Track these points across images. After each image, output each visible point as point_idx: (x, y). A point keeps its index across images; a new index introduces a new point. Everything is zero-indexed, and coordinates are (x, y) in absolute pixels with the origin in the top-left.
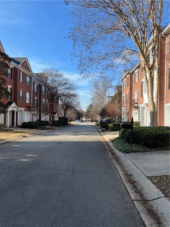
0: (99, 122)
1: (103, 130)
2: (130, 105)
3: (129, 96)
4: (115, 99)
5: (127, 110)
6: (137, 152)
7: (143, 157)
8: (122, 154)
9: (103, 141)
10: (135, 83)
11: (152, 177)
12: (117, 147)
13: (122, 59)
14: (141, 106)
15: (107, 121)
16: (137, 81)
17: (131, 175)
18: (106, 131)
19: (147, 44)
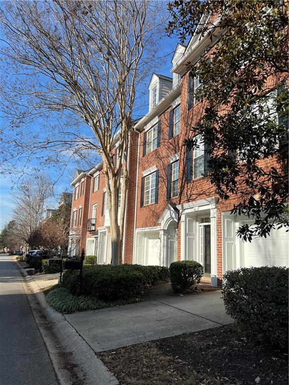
0: (24, 256)
1: (32, 270)
2: (83, 228)
3: (83, 213)
4: (59, 215)
5: (77, 236)
6: (85, 310)
7: (94, 318)
8: (60, 315)
9: (27, 292)
10: (93, 192)
11: (105, 352)
12: (52, 304)
13: (74, 153)
14: (100, 230)
15: (40, 254)
16: (96, 189)
17: (71, 353)
18: (36, 272)
19: (111, 139)
